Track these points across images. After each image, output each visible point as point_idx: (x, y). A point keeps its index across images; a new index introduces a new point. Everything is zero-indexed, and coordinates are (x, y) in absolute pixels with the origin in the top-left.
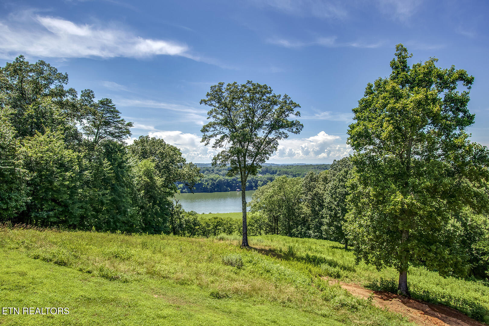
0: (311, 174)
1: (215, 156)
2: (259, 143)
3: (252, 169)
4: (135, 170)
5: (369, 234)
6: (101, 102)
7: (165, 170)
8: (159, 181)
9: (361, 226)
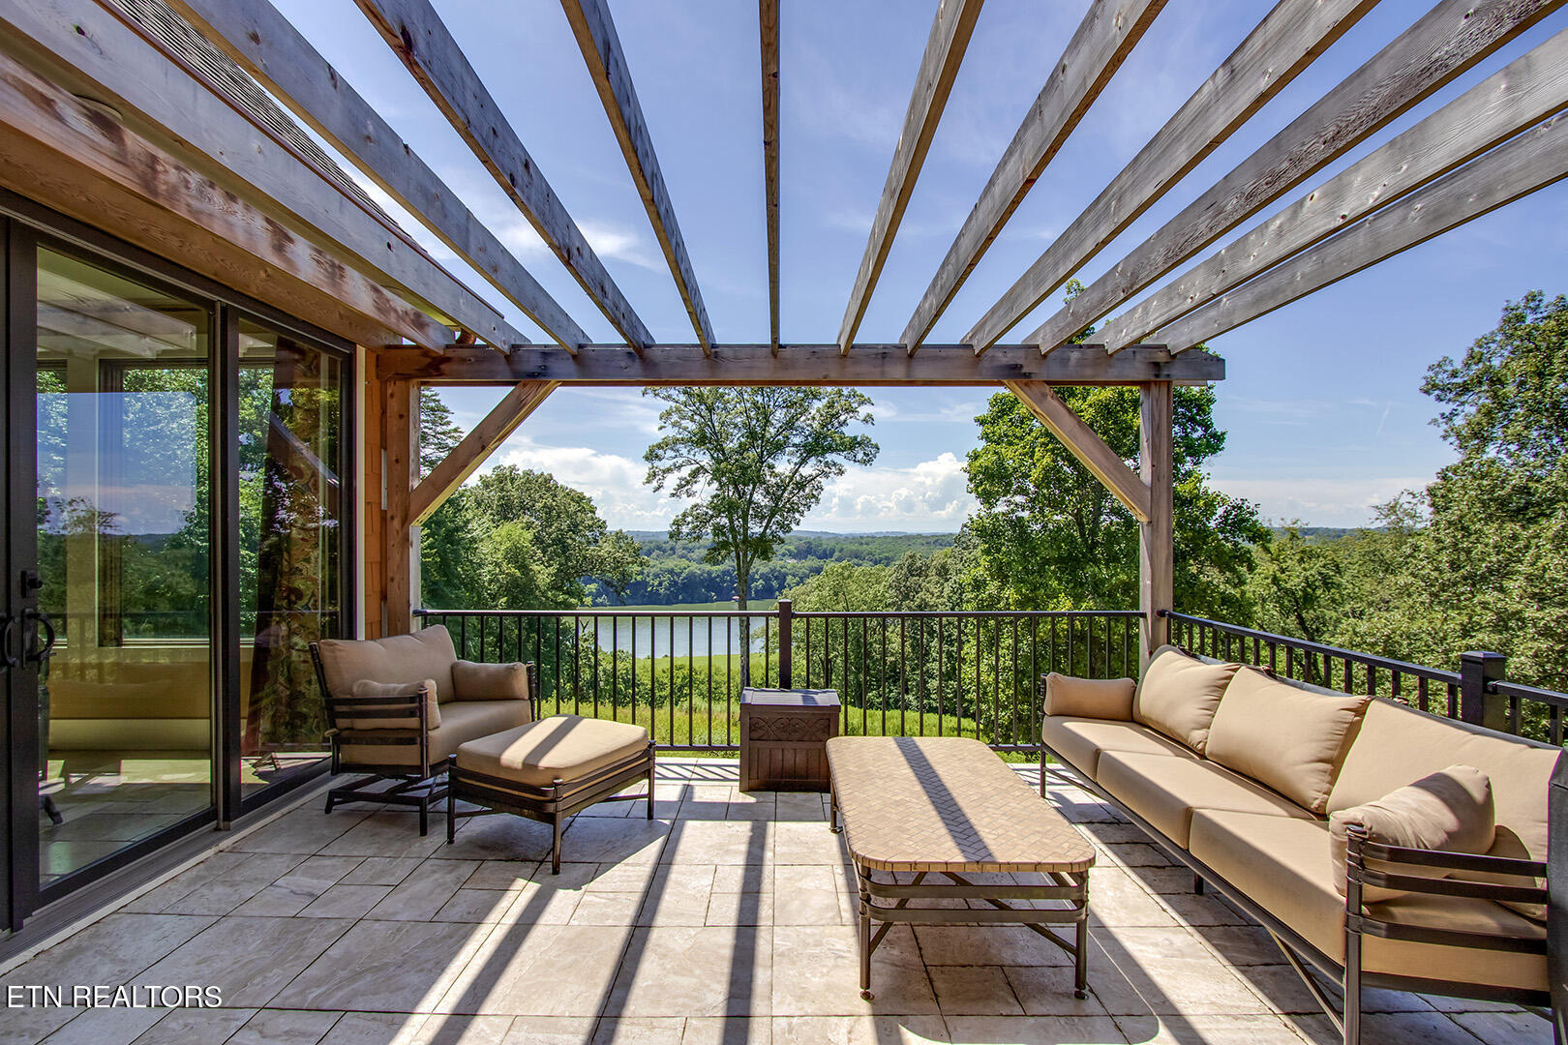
0: (911, 557)
1: (677, 516)
2: (778, 486)
3: (762, 547)
4: (485, 548)
7: (558, 547)
8: (543, 574)
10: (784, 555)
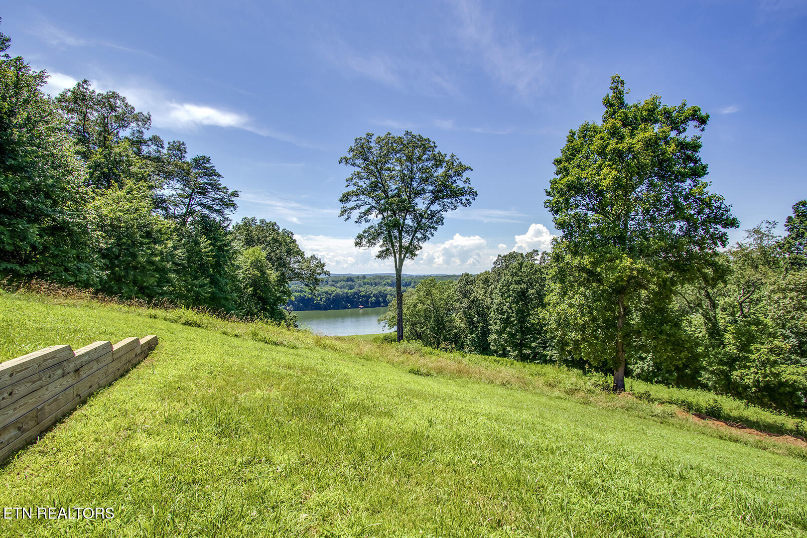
0: (467, 275)
5: (583, 315)
6: (196, 160)
9: (571, 306)
10: (385, 285)
